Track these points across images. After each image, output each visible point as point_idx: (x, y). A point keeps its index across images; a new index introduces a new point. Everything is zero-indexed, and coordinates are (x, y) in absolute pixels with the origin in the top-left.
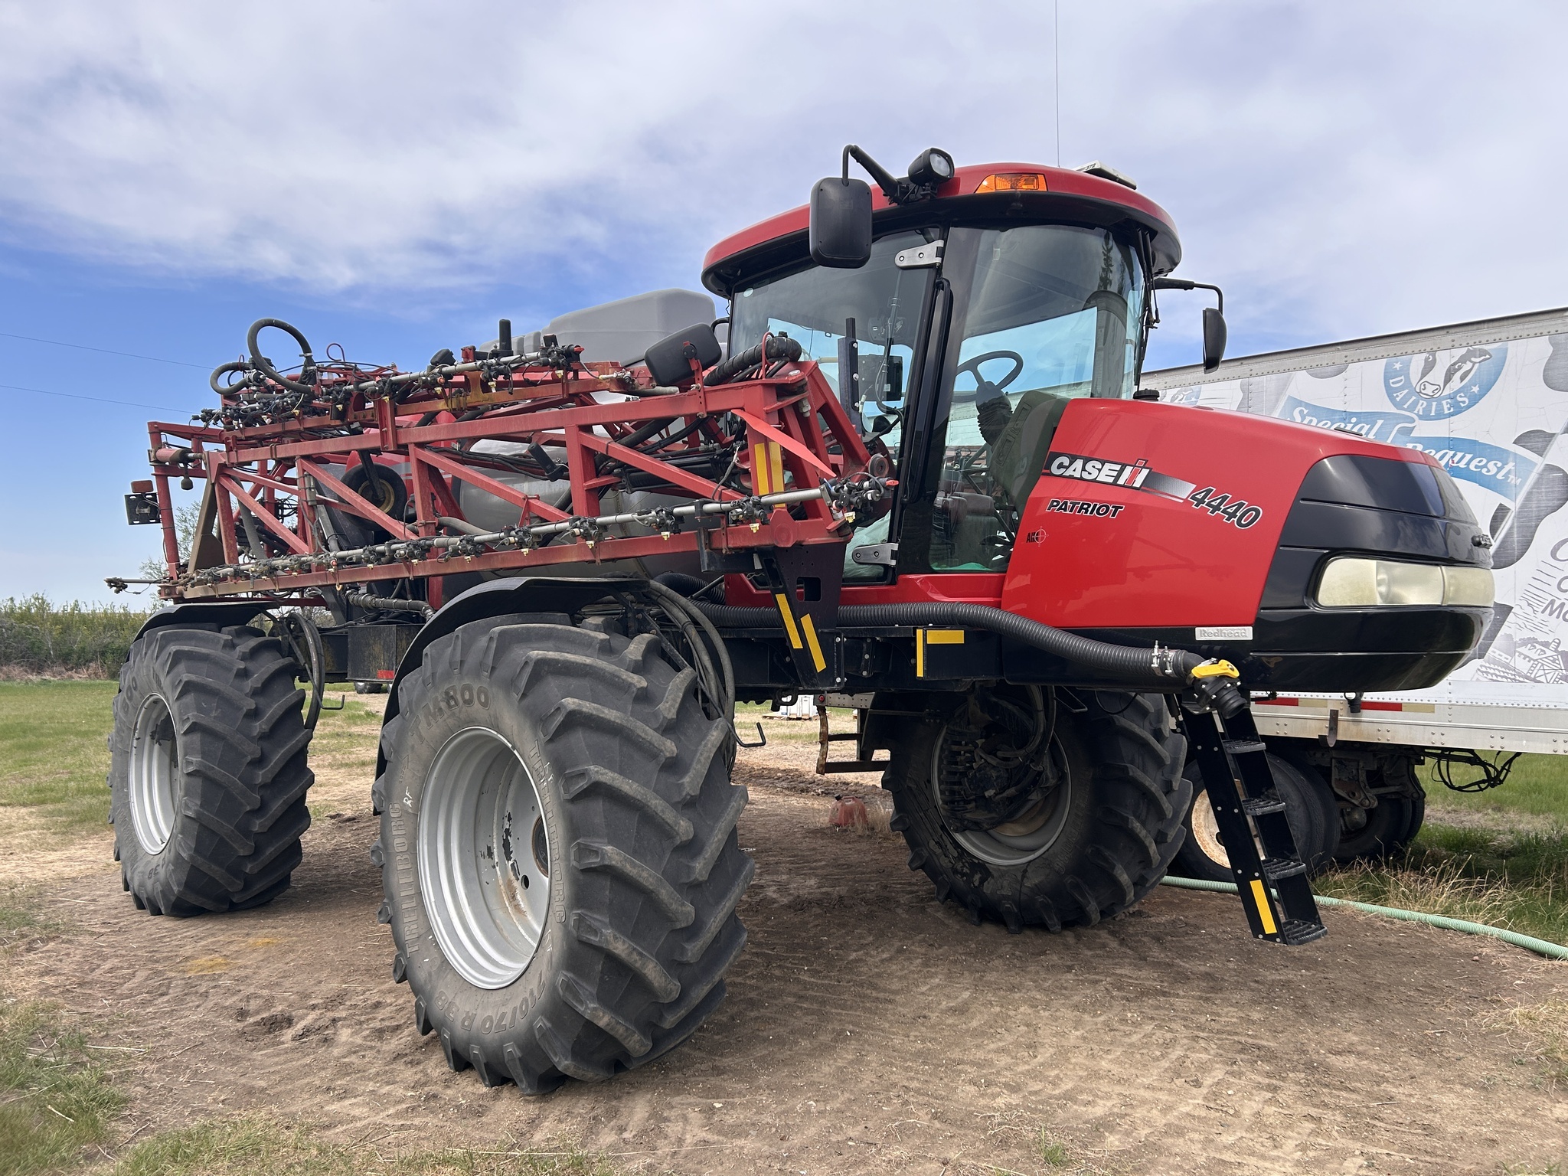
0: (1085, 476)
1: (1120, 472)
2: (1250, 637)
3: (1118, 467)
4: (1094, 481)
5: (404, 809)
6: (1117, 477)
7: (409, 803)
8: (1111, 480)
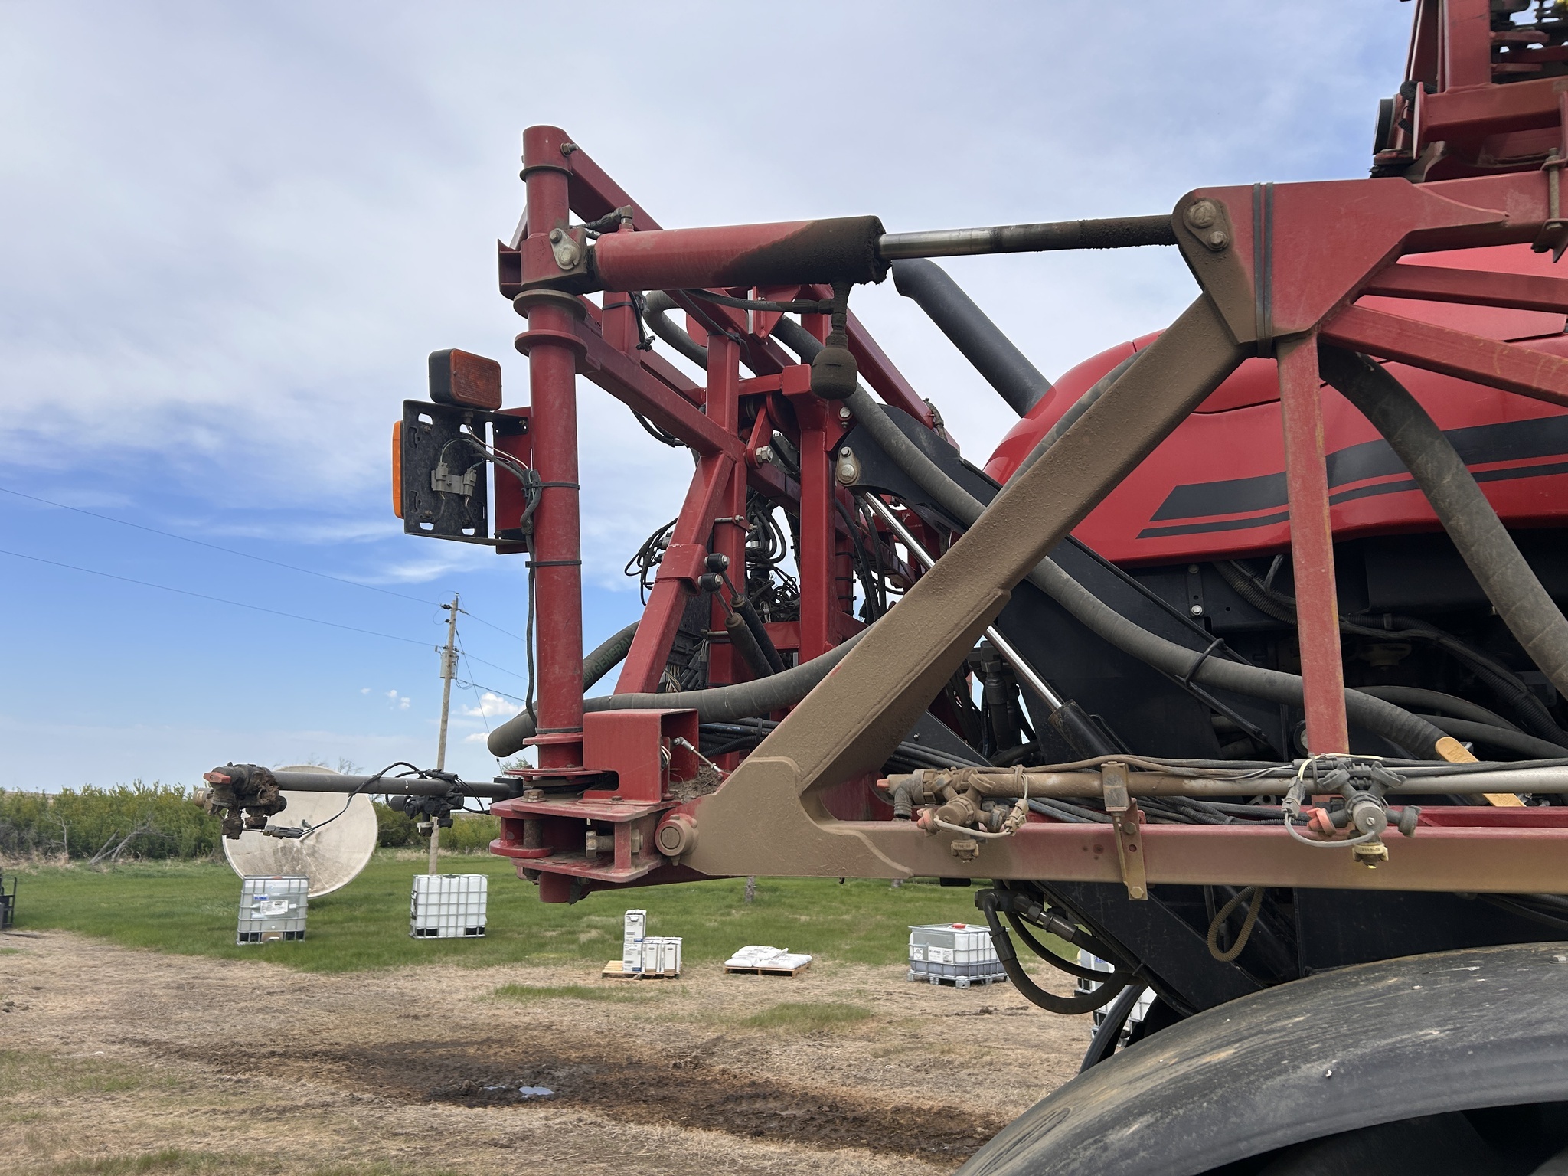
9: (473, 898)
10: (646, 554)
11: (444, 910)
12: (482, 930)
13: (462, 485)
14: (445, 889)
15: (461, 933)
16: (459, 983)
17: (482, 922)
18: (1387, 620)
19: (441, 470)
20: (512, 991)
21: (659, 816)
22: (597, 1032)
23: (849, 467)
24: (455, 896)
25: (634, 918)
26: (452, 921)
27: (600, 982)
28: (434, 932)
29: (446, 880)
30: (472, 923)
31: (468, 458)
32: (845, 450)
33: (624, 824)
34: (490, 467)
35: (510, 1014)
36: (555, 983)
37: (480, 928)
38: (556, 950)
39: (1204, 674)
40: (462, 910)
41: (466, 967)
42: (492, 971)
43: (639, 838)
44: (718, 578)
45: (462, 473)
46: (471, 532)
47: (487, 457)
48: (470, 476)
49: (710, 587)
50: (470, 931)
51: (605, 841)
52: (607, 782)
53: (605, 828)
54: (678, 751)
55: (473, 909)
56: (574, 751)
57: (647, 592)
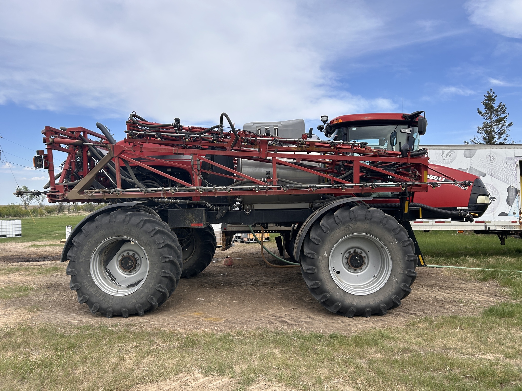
0: (430, 178)
1: (439, 178)
2: (467, 209)
3: (438, 177)
4: (432, 179)
5: (325, 257)
6: (438, 179)
7: (326, 255)
8: (437, 180)
9: (17, 226)
10: (62, 165)
11: (8, 230)
12: (21, 235)
13: (41, 163)
14: (7, 224)
15: (14, 236)
16: (17, 246)
17: (21, 233)
18: (148, 174)
19: (39, 162)
20: (34, 246)
21: (64, 194)
22: (59, 251)
23: (89, 154)
24: (11, 226)
25: (69, 227)
26: (11, 233)
27: (60, 243)
28: (5, 236)
29: (7, 222)
30: (17, 233)
31: (41, 160)
32: (88, 152)
33: (60, 195)
34: (43, 161)
35: (34, 250)
36: (46, 244)
37: (20, 234)
38: (46, 238)
39: (125, 180)
40: (14, 229)
41: (18, 242)
42: (26, 243)
43: (62, 196)
44: (71, 169)
45: (40, 161)
46: (41, 167)
47: (42, 160)
48: (41, 162)
49: (70, 170)
50: (17, 235)
51: (58, 197)
52: (58, 192)
53: (58, 195)
54: (66, 189)
55: (17, 229)
56: (55, 189)
57: (63, 169)
